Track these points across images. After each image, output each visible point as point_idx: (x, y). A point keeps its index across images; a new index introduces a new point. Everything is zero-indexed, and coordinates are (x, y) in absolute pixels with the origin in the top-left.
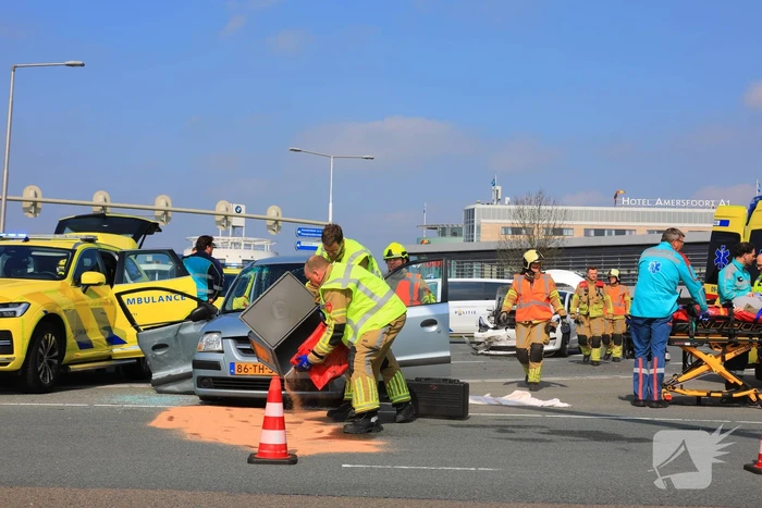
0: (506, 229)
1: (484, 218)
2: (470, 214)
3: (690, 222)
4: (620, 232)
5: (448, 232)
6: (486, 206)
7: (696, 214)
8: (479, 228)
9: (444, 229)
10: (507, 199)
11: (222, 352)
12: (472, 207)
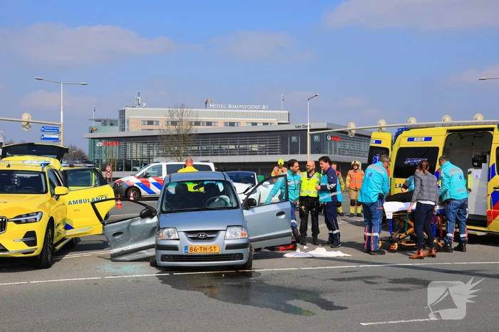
0: (144, 121)
1: (131, 115)
2: (122, 113)
3: (247, 117)
4: (209, 124)
5: (108, 123)
6: (132, 108)
7: (250, 113)
8: (128, 121)
9: (105, 121)
10: (144, 104)
11: (179, 240)
12: (123, 109)
